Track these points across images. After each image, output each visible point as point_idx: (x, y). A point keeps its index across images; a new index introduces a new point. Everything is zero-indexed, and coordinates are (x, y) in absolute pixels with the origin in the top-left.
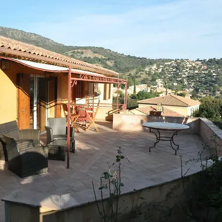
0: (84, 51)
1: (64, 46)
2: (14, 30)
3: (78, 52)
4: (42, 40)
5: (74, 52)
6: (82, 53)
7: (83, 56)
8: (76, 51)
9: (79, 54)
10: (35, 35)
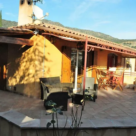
0: (132, 42)
1: (118, 40)
2: (87, 31)
3: (127, 43)
4: (104, 36)
5: (125, 43)
6: (130, 44)
7: (131, 46)
8: (126, 42)
9: (128, 45)
10: (100, 33)
